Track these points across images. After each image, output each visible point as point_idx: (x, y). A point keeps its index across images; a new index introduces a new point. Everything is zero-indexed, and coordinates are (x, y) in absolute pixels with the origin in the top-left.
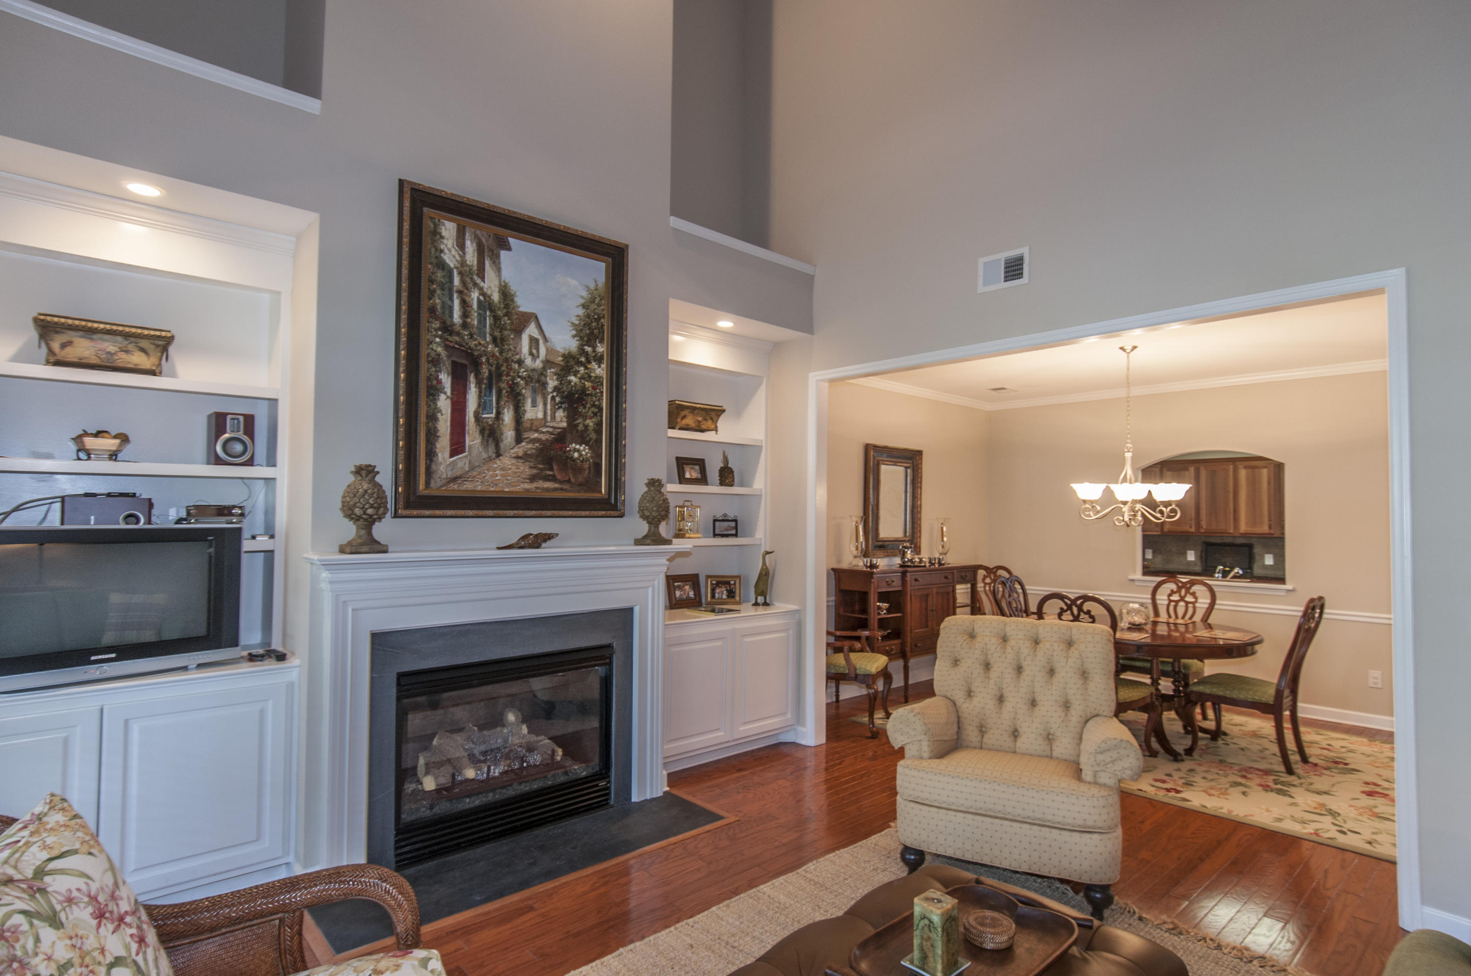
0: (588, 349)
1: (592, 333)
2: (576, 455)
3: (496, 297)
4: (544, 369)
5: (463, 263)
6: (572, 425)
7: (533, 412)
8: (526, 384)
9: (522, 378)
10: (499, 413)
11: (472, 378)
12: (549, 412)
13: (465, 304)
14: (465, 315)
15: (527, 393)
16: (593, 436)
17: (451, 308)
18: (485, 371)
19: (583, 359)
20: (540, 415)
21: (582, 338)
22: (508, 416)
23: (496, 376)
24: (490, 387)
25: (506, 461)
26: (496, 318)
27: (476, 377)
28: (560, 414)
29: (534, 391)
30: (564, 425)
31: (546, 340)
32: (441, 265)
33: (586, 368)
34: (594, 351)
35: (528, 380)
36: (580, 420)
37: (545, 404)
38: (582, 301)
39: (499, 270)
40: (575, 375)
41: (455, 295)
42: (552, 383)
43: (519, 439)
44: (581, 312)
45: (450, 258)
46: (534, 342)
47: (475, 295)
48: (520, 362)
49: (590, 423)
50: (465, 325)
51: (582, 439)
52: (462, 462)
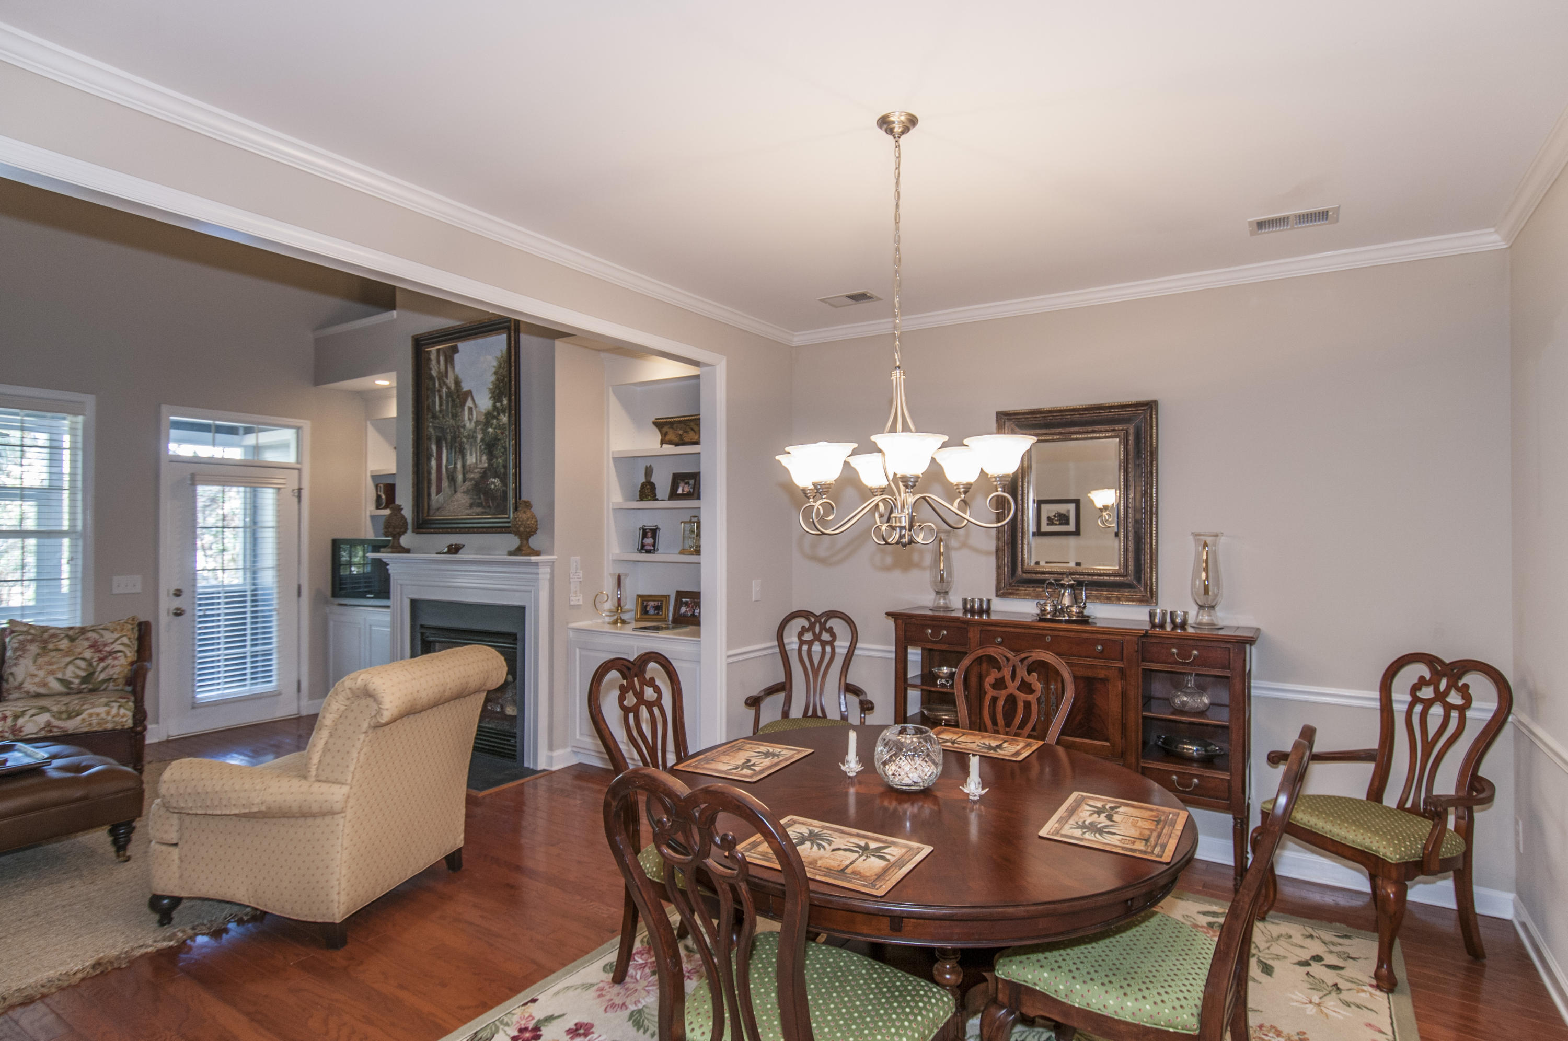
0: (498, 404)
1: (500, 391)
2: (493, 486)
3: (453, 387)
4: (475, 428)
5: (439, 372)
6: (490, 464)
7: (471, 459)
8: (468, 441)
9: (465, 437)
10: (455, 464)
11: (444, 445)
12: (478, 458)
13: (441, 397)
14: (441, 405)
15: (467, 447)
16: (502, 470)
17: (435, 402)
18: (449, 437)
19: (495, 414)
20: (474, 461)
21: (494, 398)
22: (459, 466)
23: (454, 438)
24: (451, 449)
25: (459, 495)
26: (453, 401)
27: (446, 443)
28: (484, 458)
29: (471, 445)
30: (486, 465)
31: (476, 406)
32: (431, 378)
33: (497, 419)
34: (502, 405)
35: (468, 437)
36: (495, 460)
37: (476, 453)
38: (494, 370)
39: (453, 368)
40: (491, 427)
41: (437, 393)
42: (480, 436)
43: (464, 481)
44: (493, 378)
45: (434, 373)
46: (470, 409)
47: (444, 390)
48: (464, 427)
49: (500, 461)
50: (441, 411)
51: (496, 476)
52: (441, 497)
